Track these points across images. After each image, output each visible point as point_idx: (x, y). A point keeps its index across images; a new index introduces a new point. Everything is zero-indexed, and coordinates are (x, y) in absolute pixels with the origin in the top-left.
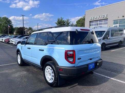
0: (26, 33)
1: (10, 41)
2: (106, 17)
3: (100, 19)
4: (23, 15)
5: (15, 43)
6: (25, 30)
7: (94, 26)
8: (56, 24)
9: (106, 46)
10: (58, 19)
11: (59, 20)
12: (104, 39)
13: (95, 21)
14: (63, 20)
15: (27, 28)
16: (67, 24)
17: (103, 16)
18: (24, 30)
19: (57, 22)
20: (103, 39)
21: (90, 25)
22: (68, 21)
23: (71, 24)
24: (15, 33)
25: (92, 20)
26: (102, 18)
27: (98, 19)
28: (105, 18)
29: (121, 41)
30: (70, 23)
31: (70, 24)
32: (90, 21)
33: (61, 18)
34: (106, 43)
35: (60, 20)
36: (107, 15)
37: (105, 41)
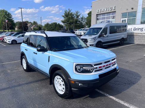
0: (29, 28)
1: (4, 39)
2: (114, 9)
3: (107, 12)
5: (9, 42)
6: (29, 25)
7: (101, 21)
8: (63, 18)
9: (103, 45)
11: (66, 13)
12: (100, 37)
14: (71, 12)
17: (111, 8)
18: (27, 24)
19: (64, 15)
20: (98, 37)
22: (77, 13)
23: (82, 17)
24: (16, 29)
26: (110, 11)
27: (105, 12)
28: (113, 11)
29: (123, 38)
31: (79, 17)
33: (69, 9)
34: (103, 41)
36: (115, 7)
37: (101, 39)
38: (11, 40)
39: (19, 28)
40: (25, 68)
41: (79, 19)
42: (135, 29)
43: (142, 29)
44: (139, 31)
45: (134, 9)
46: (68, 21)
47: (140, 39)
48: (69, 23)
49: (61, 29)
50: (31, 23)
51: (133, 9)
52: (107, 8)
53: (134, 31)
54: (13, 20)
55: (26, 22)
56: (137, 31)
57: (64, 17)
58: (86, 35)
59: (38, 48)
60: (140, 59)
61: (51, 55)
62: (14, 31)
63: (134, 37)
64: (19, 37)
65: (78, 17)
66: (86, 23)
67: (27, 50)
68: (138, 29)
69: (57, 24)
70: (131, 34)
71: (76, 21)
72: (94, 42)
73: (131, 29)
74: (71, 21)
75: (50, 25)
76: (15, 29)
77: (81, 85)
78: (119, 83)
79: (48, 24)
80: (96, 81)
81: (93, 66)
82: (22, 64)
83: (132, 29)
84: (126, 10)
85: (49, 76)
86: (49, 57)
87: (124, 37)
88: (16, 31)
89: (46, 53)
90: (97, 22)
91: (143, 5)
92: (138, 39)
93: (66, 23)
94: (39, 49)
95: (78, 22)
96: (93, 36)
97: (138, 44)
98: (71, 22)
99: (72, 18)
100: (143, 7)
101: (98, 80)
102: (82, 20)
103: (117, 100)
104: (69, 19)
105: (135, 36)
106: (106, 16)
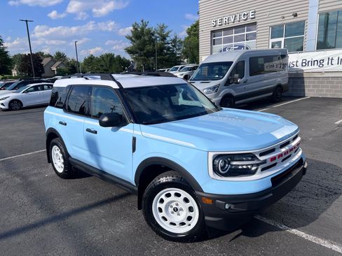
3: (237, 24)
4: (27, 21)
6: (45, 61)
10: (134, 27)
11: (136, 29)
12: (228, 83)
13: (224, 29)
15: (49, 56)
16: (162, 40)
17: (244, 15)
19: (131, 35)
21: (213, 43)
22: (162, 28)
24: (14, 73)
25: (218, 28)
26: (242, 23)
27: (231, 25)
28: (249, 21)
29: (279, 86)
30: (167, 36)
31: (168, 39)
32: (212, 31)
33: (142, 21)
35: (139, 29)
36: (255, 12)
38: (8, 100)
39: (21, 70)
40: (60, 170)
41: (168, 43)
42: (305, 63)
43: (321, 62)
44: (315, 68)
45: (298, 16)
46: (141, 50)
47: (318, 86)
48: (145, 54)
49: (124, 69)
50: (51, 56)
51: (295, 15)
52: (235, 17)
53: (304, 68)
54: (6, 50)
55: (37, 54)
56: (310, 67)
57: (132, 40)
58: (194, 80)
59: (103, 118)
60: (330, 133)
61: (139, 133)
62: (11, 78)
63: (303, 82)
64: (27, 91)
65: (164, 38)
66: (183, 52)
67: (65, 124)
68: (313, 63)
69: (115, 56)
70: (297, 74)
71: (161, 49)
72: (216, 96)
73: (295, 64)
74: (149, 47)
75: (98, 61)
76: (11, 74)
77: (230, 208)
78: (302, 194)
79: (91, 58)
80: (266, 194)
81: (258, 156)
82: (50, 160)
83: (297, 62)
84: (281, 19)
85: (136, 189)
86: (134, 139)
87: (283, 83)
88: (15, 78)
89: (122, 129)
90: (214, 49)
91: (321, 6)
92: (314, 86)
93: (137, 53)
94: (105, 119)
95: (165, 51)
96: (213, 83)
97: (312, 98)
98: (148, 51)
99: (152, 41)
100: (321, 10)
101: (269, 193)
102: (174, 46)
103: (311, 238)
104: (144, 43)
105: (305, 80)
106: (233, 35)
